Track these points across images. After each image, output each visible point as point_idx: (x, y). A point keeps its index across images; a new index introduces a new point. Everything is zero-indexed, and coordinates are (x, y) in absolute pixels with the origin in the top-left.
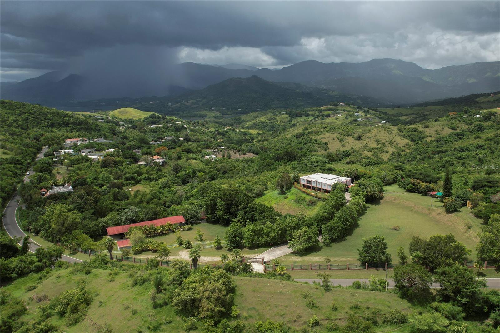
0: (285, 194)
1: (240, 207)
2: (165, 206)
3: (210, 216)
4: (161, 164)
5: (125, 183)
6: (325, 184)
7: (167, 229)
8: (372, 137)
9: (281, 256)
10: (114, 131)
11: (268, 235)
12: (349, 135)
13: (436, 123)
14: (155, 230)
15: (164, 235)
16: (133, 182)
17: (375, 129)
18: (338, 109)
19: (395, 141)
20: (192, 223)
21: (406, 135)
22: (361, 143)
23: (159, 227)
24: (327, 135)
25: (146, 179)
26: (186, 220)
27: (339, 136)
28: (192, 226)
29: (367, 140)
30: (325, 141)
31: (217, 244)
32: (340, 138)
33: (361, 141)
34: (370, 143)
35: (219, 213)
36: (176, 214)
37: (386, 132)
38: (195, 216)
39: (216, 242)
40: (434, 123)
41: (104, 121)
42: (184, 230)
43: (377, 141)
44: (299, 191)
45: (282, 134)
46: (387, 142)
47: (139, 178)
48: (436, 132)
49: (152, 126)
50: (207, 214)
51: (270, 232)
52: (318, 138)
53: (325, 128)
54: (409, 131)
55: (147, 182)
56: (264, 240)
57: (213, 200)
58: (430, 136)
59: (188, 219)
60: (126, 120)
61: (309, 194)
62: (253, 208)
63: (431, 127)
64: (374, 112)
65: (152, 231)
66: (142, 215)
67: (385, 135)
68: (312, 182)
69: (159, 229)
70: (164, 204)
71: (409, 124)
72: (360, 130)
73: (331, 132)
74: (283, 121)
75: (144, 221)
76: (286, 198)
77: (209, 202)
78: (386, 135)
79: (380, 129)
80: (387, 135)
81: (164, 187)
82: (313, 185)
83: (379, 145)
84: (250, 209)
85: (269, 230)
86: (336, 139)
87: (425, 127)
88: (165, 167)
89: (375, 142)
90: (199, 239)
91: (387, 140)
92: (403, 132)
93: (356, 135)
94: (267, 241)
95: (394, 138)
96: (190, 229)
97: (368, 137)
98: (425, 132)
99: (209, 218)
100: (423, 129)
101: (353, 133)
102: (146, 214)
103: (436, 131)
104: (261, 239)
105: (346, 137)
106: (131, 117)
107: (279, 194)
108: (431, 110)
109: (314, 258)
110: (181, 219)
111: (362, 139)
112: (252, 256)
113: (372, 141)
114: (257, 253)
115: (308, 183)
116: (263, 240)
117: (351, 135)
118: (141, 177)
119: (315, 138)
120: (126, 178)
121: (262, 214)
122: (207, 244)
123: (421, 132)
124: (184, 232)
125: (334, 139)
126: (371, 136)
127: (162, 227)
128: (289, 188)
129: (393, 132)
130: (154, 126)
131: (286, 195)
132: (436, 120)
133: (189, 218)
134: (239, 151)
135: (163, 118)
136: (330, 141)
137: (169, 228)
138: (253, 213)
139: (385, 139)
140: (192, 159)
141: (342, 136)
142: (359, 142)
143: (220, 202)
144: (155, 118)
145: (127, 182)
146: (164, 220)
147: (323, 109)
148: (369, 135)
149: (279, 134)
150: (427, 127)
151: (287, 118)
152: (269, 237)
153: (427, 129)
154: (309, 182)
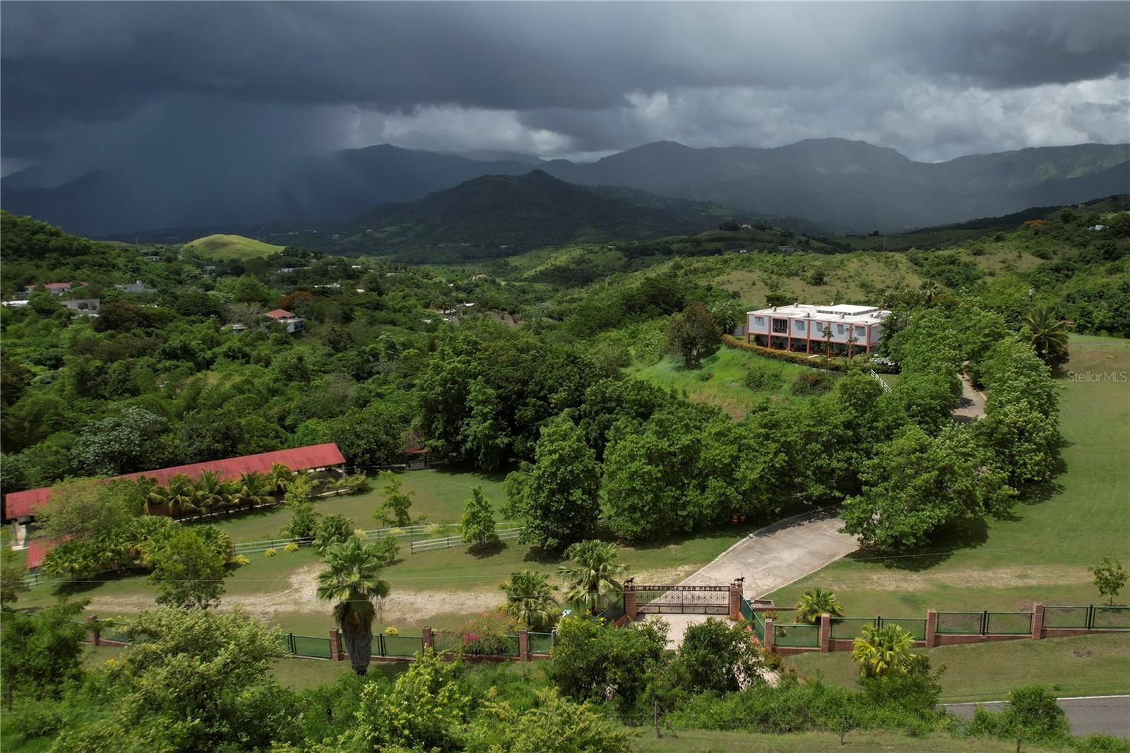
0: (699, 367)
1: (555, 398)
2: (283, 426)
3: (440, 443)
4: (291, 329)
5: (160, 366)
6: (840, 325)
7: (268, 488)
8: (850, 277)
9: (809, 571)
10: (180, 275)
11: (727, 473)
12: (789, 275)
13: (1000, 244)
14: (220, 493)
15: (257, 514)
16: (191, 364)
17: (854, 260)
18: (739, 239)
19: (907, 286)
20: (371, 470)
21: (932, 272)
22: (825, 292)
23: (236, 482)
24: (735, 275)
25: (232, 356)
26: (346, 456)
27: (765, 276)
28: (370, 480)
29: (838, 284)
30: (731, 289)
31: (475, 529)
32: (769, 281)
33: (824, 287)
34: (847, 291)
35: (475, 428)
36: (313, 442)
37: (882, 265)
38: (380, 444)
39: (475, 517)
40: (993, 245)
41: (161, 259)
42: (338, 494)
43: (863, 286)
44: (748, 354)
45: (615, 285)
46: (888, 287)
47: (209, 354)
48: (1003, 265)
49: (286, 270)
50: (429, 434)
51: (735, 459)
52: (714, 284)
53: (725, 262)
54: (938, 264)
55: (235, 365)
56: (710, 498)
57: (454, 382)
58: (992, 274)
59: (355, 456)
60: (221, 261)
61: (792, 360)
62: (604, 400)
63: (991, 254)
64: (821, 245)
65: (204, 498)
66: (174, 441)
67: (881, 272)
68: (793, 323)
69: (237, 491)
70: (281, 419)
71: (933, 249)
72: (817, 263)
73: (744, 267)
74: (611, 265)
75: (182, 463)
76: (707, 379)
77: (439, 389)
78: (884, 273)
79: (867, 260)
80: (887, 272)
81: (290, 378)
82: (795, 333)
83: (870, 295)
84: (594, 404)
85: (733, 449)
86: (760, 284)
87: (975, 254)
88: (304, 339)
89: (857, 289)
90: (392, 516)
91: (888, 283)
92: (921, 266)
93: (810, 273)
94: (724, 504)
95: (903, 278)
96: (361, 490)
97: (839, 278)
98: (976, 265)
99: (434, 449)
100: (971, 259)
101: (801, 270)
102: (191, 437)
103: (1004, 262)
104: (692, 494)
105: (785, 280)
106: (236, 256)
107: (678, 369)
108: (949, 240)
109: (989, 573)
110: (330, 454)
111: (825, 284)
112: (663, 577)
113: (852, 285)
114: (683, 561)
115: (775, 330)
116: (701, 500)
117: (796, 274)
118: (217, 350)
119: (706, 284)
120: (164, 351)
121: (645, 416)
122: (426, 536)
123: (966, 265)
124: (339, 500)
125: (754, 284)
126: (847, 275)
127: (250, 481)
128: (710, 353)
129: (900, 265)
130: (291, 270)
131: (704, 371)
132: (998, 239)
133: (360, 451)
134: (512, 313)
135: (315, 257)
136: (746, 288)
137: (279, 486)
138: (608, 416)
139: (883, 282)
140: (385, 323)
141: (774, 277)
142: (818, 289)
143: (476, 390)
144: (296, 256)
145: (168, 363)
146: (261, 460)
147: (703, 238)
148: (840, 272)
149: (606, 285)
150: (978, 253)
151: (619, 259)
152: (731, 482)
153: (979, 259)
154: (781, 324)
